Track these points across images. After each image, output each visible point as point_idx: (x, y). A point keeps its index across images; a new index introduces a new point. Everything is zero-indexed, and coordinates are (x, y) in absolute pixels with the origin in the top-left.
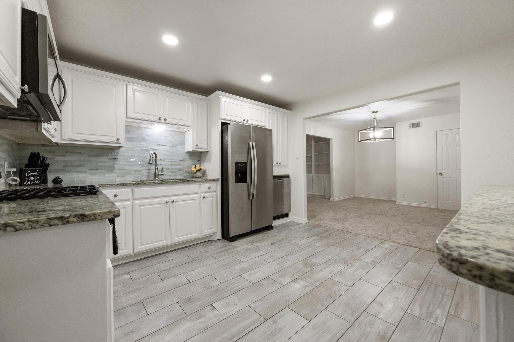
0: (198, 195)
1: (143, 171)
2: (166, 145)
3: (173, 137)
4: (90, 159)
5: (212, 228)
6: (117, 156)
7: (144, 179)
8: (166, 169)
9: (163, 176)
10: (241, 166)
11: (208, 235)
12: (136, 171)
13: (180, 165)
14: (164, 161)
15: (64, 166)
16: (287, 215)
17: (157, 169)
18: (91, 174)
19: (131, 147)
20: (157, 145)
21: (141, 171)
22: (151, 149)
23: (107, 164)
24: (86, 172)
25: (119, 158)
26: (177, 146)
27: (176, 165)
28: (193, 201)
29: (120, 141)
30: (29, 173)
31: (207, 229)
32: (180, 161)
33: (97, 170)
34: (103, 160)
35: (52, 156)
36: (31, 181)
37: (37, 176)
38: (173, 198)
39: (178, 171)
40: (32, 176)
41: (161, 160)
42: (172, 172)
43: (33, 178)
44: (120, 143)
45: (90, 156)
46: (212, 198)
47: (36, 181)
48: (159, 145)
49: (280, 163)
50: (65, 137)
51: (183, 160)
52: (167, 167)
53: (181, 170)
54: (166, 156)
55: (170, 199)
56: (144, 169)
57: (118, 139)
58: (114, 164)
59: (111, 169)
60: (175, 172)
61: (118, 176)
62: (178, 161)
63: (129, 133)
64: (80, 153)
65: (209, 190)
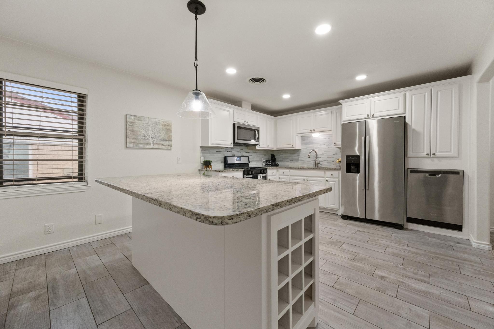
0: (323, 179)
1: (312, 161)
2: (324, 145)
3: (329, 139)
4: (290, 155)
5: (335, 205)
6: (300, 153)
7: (312, 166)
8: (324, 160)
9: (322, 165)
10: (353, 158)
11: (333, 208)
12: (308, 161)
13: (333, 157)
14: (323, 155)
15: (283, 159)
16: (459, 228)
17: (317, 160)
18: (291, 163)
19: (306, 148)
20: (319, 145)
21: (310, 161)
22: (316, 148)
23: (296, 158)
24: (289, 162)
25: (301, 154)
26: (331, 144)
27: (330, 157)
28: (320, 182)
29: (294, 146)
30: (268, 162)
31: (330, 204)
32: (333, 155)
33: (292, 160)
34: (294, 156)
35: (279, 155)
36: (268, 164)
37: (270, 163)
38: (308, 178)
39: (332, 162)
40: (269, 163)
41: (321, 155)
42: (328, 162)
43: (269, 164)
44: (294, 148)
45: (290, 154)
46: (334, 183)
47: (270, 165)
48: (320, 145)
49: (434, 154)
50: (277, 147)
51: (336, 154)
52: (325, 159)
53: (334, 161)
54: (324, 151)
55: (306, 178)
56: (312, 160)
57: (293, 146)
58: (299, 158)
59: (297, 160)
60: (330, 162)
61: (300, 164)
62: (332, 154)
63: (305, 140)
64: (287, 153)
65: (332, 176)
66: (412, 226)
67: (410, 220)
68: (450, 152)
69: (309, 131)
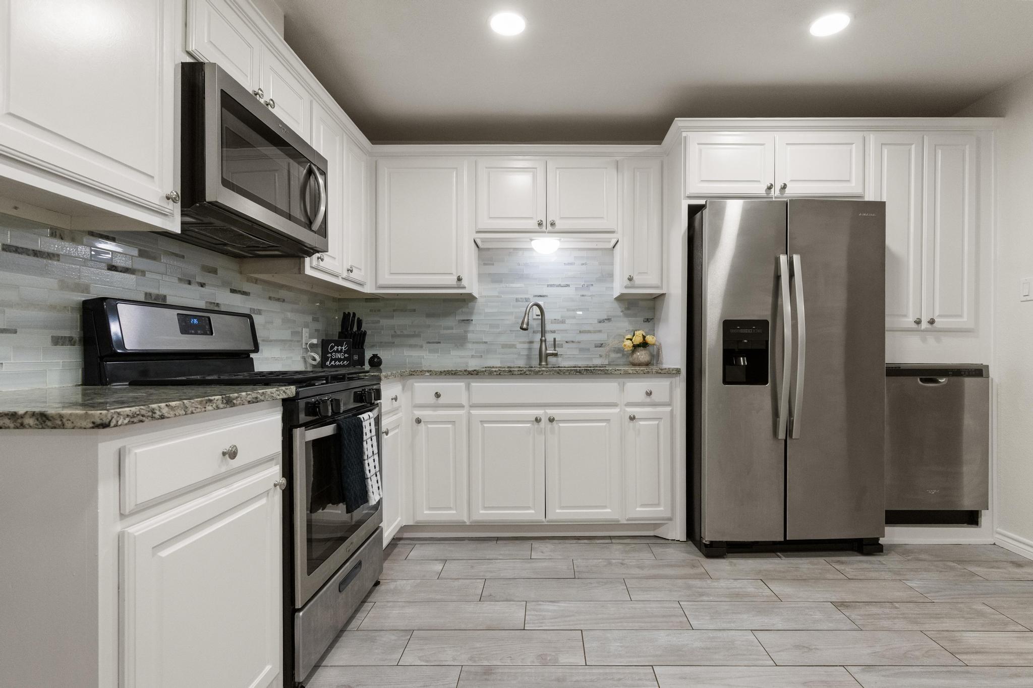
0: (616, 410)
1: (519, 346)
2: (568, 286)
3: (583, 264)
4: (429, 321)
5: (658, 505)
6: (471, 313)
7: (521, 363)
8: (567, 342)
9: (560, 359)
10: (746, 331)
11: (643, 520)
12: (505, 346)
13: (600, 331)
14: (563, 322)
15: (393, 336)
16: (971, 518)
17: (545, 341)
18: (431, 351)
19: (497, 294)
20: (548, 286)
21: (513, 346)
22: (536, 296)
23: (454, 331)
24: (421, 347)
25: (474, 318)
26: (592, 285)
27: (589, 332)
28: (604, 424)
29: (464, 282)
30: (332, 347)
31: (643, 505)
32: (600, 322)
33: (439, 343)
34: (449, 324)
35: (376, 319)
36: (336, 360)
37: (345, 352)
38: (552, 412)
39: (596, 347)
40: (337, 351)
41: (555, 321)
42: (581, 350)
43: (339, 356)
44: (464, 288)
45: (429, 315)
46: (657, 422)
47: (344, 360)
48: (551, 286)
49: (932, 322)
50: (381, 282)
51: (609, 320)
52: (570, 337)
53: (601, 345)
54: (568, 310)
55: (545, 412)
56: (520, 343)
57: (459, 279)
58: (466, 332)
59: (460, 341)
60: (588, 350)
61: (473, 356)
62: (596, 321)
63: (493, 264)
64: (414, 310)
65: (648, 400)
66: (895, 535)
67: (896, 518)
68: (961, 316)
69: (532, 225)
